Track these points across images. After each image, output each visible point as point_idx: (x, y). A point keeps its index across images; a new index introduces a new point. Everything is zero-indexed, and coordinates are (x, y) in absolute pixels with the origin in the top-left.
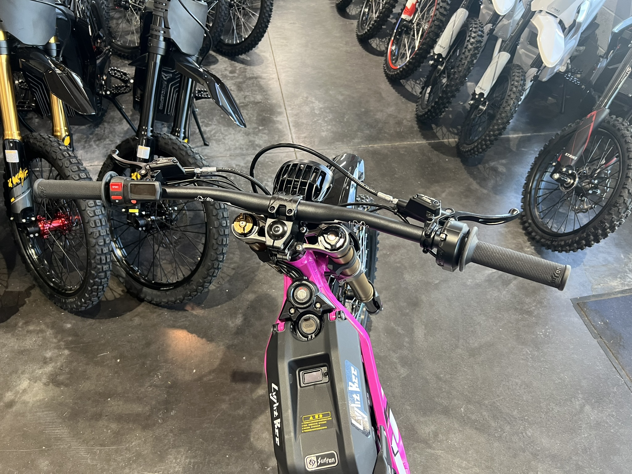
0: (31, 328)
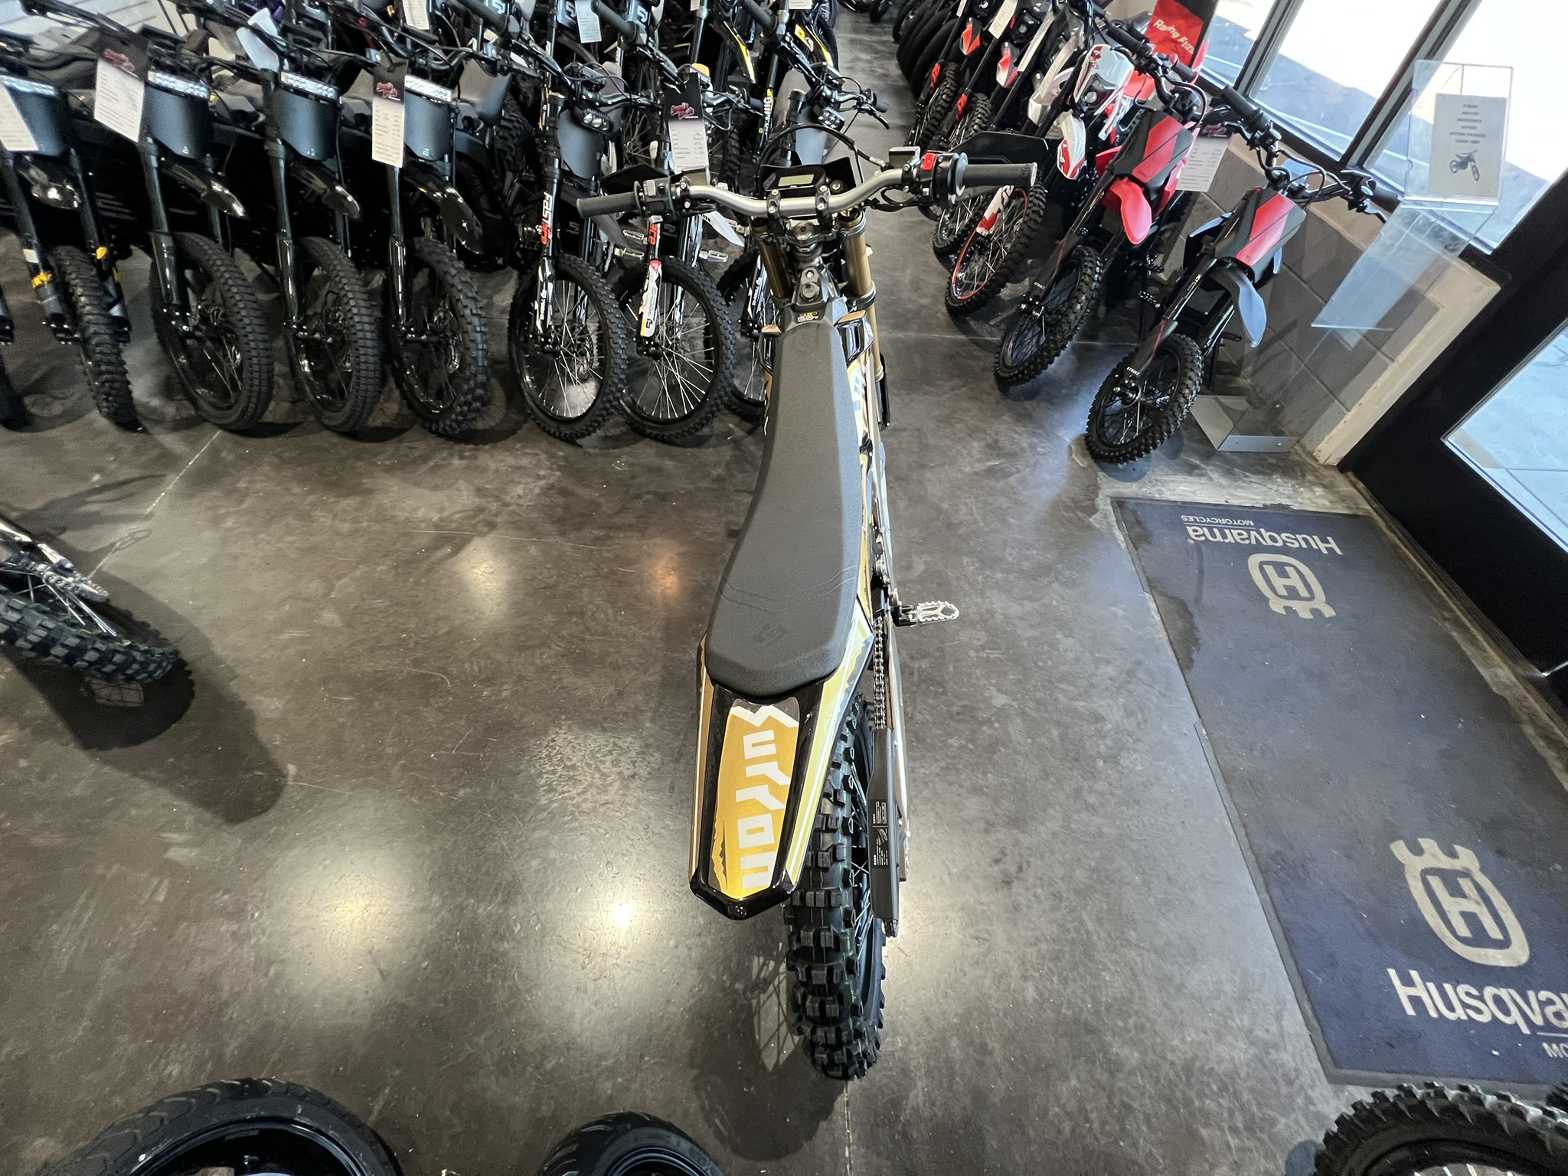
0: (527, 451)
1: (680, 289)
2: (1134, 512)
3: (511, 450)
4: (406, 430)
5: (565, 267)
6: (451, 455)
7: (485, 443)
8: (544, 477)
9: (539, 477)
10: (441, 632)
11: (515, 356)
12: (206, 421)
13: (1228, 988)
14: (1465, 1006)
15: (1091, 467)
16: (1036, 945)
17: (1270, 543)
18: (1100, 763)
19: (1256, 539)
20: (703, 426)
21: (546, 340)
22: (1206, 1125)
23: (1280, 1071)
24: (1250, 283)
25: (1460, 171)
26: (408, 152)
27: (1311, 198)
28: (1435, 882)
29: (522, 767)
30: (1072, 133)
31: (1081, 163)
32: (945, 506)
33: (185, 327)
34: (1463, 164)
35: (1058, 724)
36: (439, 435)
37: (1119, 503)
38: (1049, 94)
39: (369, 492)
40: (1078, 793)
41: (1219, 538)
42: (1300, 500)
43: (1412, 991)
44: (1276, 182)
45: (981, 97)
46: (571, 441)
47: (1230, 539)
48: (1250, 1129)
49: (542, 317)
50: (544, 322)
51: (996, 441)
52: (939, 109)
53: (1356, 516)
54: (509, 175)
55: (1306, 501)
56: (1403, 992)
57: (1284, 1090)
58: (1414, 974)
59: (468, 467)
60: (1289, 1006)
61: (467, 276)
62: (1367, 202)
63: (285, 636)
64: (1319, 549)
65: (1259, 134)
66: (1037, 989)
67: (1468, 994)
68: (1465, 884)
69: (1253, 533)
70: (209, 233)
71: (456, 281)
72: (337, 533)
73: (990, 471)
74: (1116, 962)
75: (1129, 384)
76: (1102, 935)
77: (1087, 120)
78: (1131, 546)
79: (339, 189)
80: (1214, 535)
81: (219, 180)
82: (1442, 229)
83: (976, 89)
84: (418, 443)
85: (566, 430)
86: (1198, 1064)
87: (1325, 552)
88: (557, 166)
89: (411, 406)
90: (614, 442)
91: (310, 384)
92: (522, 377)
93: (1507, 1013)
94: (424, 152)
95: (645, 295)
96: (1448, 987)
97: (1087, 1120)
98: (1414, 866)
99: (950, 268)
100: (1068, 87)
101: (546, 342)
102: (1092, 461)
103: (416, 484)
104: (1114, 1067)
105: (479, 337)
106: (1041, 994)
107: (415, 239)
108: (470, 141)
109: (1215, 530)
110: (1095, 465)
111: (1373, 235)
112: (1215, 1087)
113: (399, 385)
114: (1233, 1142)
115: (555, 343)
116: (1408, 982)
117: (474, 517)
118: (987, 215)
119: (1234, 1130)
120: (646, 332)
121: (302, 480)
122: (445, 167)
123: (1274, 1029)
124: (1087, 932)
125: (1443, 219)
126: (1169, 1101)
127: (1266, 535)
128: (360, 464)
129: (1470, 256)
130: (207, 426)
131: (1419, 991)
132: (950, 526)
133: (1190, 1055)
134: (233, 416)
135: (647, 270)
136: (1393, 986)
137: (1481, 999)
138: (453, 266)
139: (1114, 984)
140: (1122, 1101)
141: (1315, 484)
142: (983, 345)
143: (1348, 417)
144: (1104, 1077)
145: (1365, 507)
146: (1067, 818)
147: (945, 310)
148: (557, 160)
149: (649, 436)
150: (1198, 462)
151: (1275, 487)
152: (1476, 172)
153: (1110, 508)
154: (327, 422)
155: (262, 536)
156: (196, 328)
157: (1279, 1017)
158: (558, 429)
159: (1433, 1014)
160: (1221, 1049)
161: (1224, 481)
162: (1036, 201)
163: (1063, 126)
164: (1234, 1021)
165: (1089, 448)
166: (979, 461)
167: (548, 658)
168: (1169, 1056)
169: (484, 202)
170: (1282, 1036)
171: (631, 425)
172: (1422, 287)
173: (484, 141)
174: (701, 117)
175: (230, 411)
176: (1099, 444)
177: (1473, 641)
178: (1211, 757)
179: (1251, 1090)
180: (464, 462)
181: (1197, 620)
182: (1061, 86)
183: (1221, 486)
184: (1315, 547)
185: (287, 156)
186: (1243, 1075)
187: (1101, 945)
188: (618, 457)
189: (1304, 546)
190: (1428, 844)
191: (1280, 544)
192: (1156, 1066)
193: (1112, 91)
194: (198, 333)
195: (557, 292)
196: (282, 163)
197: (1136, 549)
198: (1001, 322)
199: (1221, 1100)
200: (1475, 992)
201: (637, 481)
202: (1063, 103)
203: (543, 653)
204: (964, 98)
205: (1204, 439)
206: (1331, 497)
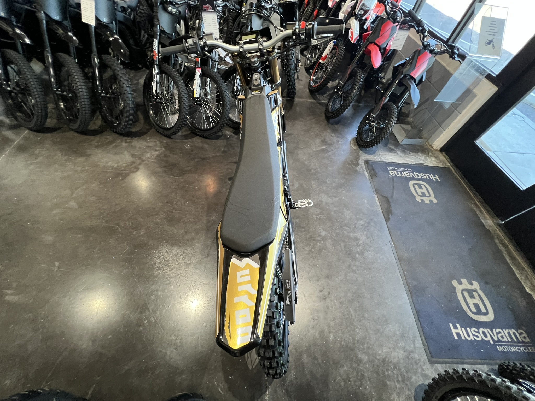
0: (152, 140)
1: (209, 79)
2: (372, 165)
3: (145, 140)
4: (104, 131)
5: (163, 69)
6: (122, 141)
7: (135, 137)
8: (158, 150)
9: (156, 151)
10: (117, 210)
11: (146, 103)
12: (22, 126)
13: (398, 333)
14: (473, 335)
15: (357, 149)
16: (334, 321)
17: (417, 177)
18: (358, 255)
19: (412, 175)
20: (218, 132)
21: (157, 97)
22: (389, 380)
23: (414, 361)
24: (414, 84)
25: (488, 46)
26: (97, 19)
27: (437, 54)
28: (466, 294)
29: (148, 261)
30: (355, 25)
31: (357, 37)
32: (306, 163)
33: (9, 88)
34: (489, 43)
35: (344, 241)
36: (117, 133)
37: (367, 162)
38: (347, 10)
39: (89, 155)
40: (350, 266)
41: (400, 175)
42: (427, 162)
43: (457, 331)
44: (426, 47)
45: (322, 11)
46: (169, 136)
47: (403, 175)
48: (403, 381)
49: (155, 89)
50: (156, 91)
51: (325, 139)
52: (307, 15)
53: (445, 168)
54: (143, 32)
55: (429, 162)
56: (454, 331)
57: (415, 367)
58: (458, 325)
59: (128, 146)
60: (417, 338)
61: (124, 71)
62: (456, 56)
63: (54, 212)
64: (433, 179)
65: (420, 28)
66: (334, 336)
67: (475, 331)
68: (475, 294)
69: (411, 173)
70: (16, 50)
71: (120, 73)
72: (76, 171)
73: (322, 150)
74: (360, 325)
75: (372, 120)
76: (357, 316)
77: (360, 21)
78: (370, 178)
79: (70, 34)
80: (398, 174)
81: (19, 28)
82: (480, 67)
83: (321, 7)
84: (108, 137)
85: (166, 132)
86: (387, 359)
87: (434, 180)
88: (158, 28)
89: (105, 122)
90: (186, 137)
91: (64, 113)
92: (149, 112)
93: (486, 337)
94: (105, 20)
95: (195, 81)
96: (468, 329)
97: (349, 381)
98: (459, 288)
99: (310, 75)
100: (354, 8)
101: (157, 98)
102: (358, 148)
103: (108, 152)
104: (359, 362)
105: (130, 96)
106: (335, 338)
107: (103, 55)
108: (124, 17)
109: (399, 172)
110: (359, 149)
111: (456, 68)
112: (392, 367)
113: (101, 114)
114: (398, 385)
115: (161, 99)
116: (456, 328)
117: (131, 166)
118: (324, 55)
119: (398, 381)
120: (196, 95)
121: (61, 151)
122: (114, 26)
123: (412, 346)
124: (351, 315)
125: (481, 64)
126: (377, 373)
127: (415, 174)
128: (85, 144)
129: (489, 77)
130: (23, 128)
131: (459, 331)
132: (309, 170)
133: (384, 357)
134: (32, 124)
135: (195, 71)
136: (451, 329)
137: (478, 332)
138: (118, 67)
139: (360, 334)
140: (361, 374)
141: (432, 156)
142: (321, 104)
143: (444, 133)
144: (355, 365)
145: (448, 165)
146: (346, 275)
147: (308, 90)
148: (158, 26)
149: (198, 135)
150: (394, 148)
151: (419, 157)
152: (494, 46)
153: (363, 164)
154: (71, 127)
155: (45, 172)
156: (14, 88)
157: (414, 342)
158: (163, 131)
159: (463, 338)
160: (395, 354)
161: (402, 155)
162: (341, 51)
163: (351, 23)
164: (399, 344)
165: (357, 142)
166: (319, 146)
167: (159, 219)
168: (378, 357)
169: (131, 42)
170: (415, 348)
171: (192, 131)
172: (472, 88)
173: (130, 17)
174: (215, 11)
175: (31, 123)
176: (361, 141)
177: (480, 211)
178: (395, 253)
179: (404, 367)
180: (127, 144)
181: (392, 205)
182: (351, 7)
183: (401, 156)
184: (431, 178)
185: (46, 18)
186: (402, 362)
187: (356, 320)
188: (187, 143)
189: (428, 178)
190: (464, 281)
191: (420, 177)
192: (373, 361)
193: (369, 10)
194: (14, 91)
195: (161, 78)
196: (44, 22)
197: (372, 179)
198: (327, 96)
199: (394, 372)
200: (477, 330)
201: (194, 152)
202: (351, 14)
203: (157, 218)
204: (316, 11)
205: (396, 140)
206: (437, 161)
